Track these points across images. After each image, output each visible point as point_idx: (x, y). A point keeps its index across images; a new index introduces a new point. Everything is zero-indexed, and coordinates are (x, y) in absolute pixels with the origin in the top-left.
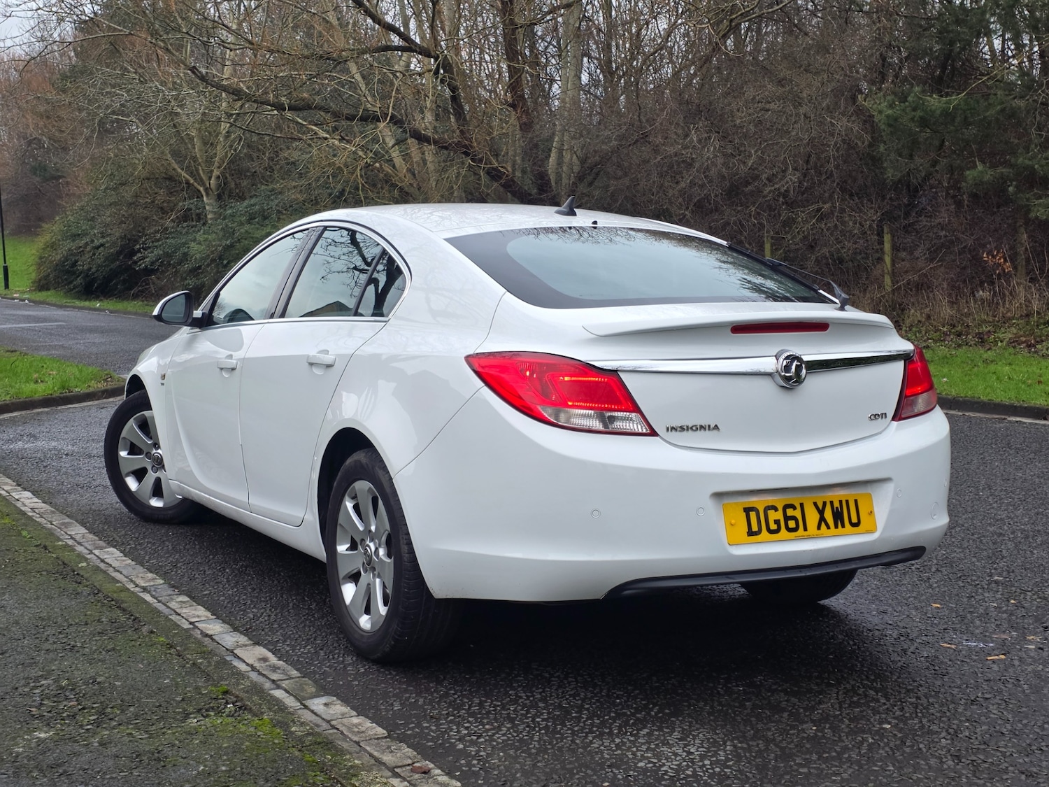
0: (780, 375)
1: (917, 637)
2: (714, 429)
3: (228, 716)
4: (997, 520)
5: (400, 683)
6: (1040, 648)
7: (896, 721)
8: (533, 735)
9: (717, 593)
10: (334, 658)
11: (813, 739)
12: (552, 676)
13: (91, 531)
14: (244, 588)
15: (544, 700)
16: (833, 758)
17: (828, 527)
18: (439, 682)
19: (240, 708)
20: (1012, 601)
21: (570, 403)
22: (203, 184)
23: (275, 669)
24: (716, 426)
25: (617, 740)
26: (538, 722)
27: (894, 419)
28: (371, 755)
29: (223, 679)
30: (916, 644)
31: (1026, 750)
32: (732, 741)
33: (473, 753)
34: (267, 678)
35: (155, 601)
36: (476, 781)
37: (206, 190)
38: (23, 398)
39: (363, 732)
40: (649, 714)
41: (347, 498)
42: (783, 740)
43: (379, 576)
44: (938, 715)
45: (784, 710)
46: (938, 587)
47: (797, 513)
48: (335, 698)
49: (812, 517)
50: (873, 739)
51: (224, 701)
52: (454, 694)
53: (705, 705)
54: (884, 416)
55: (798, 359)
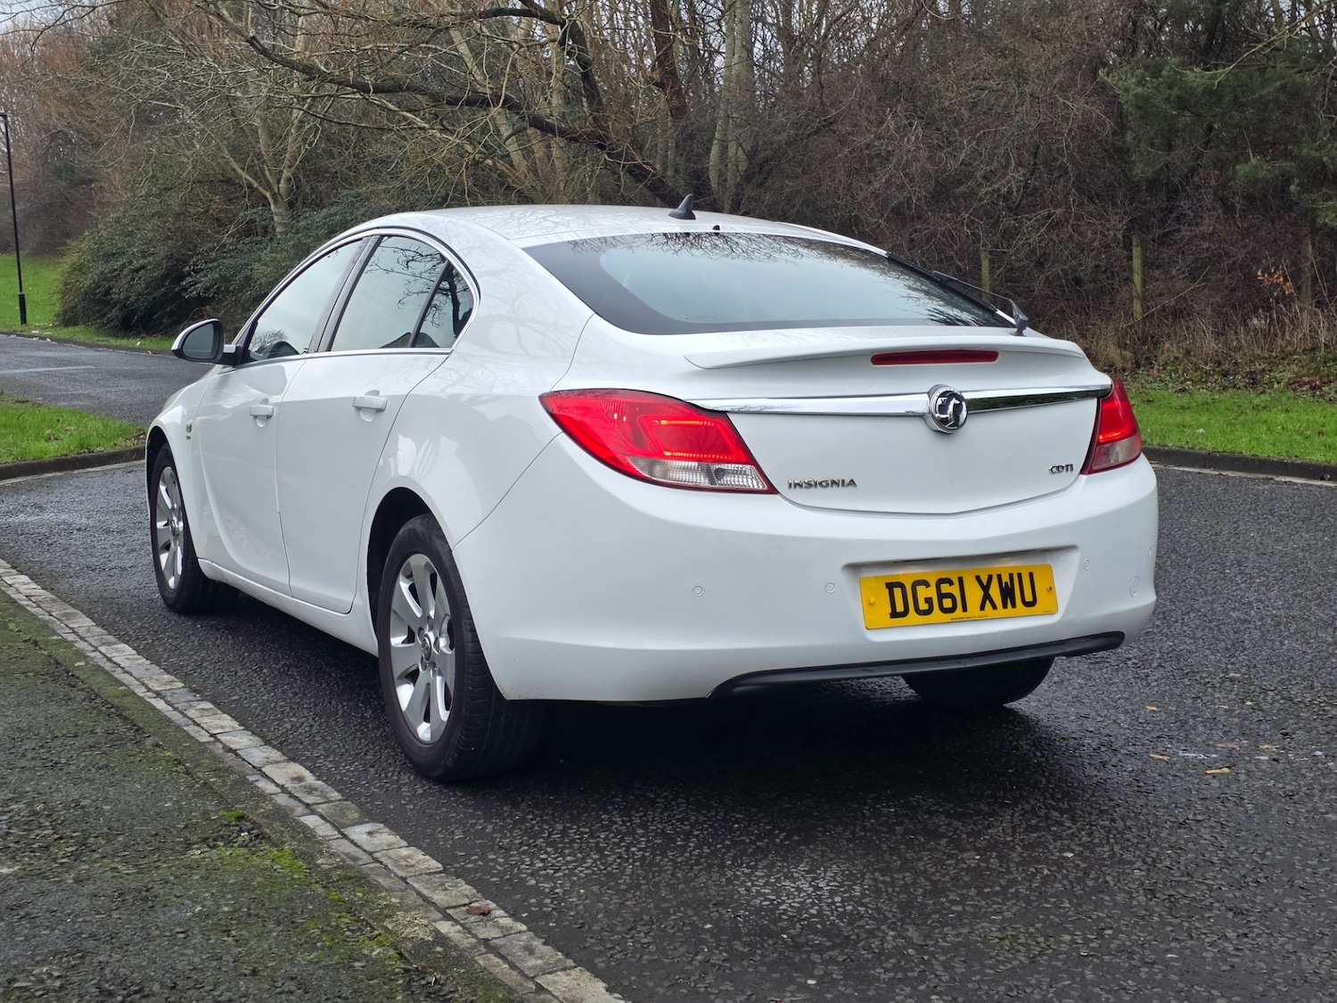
0: (933, 417)
1: (1122, 747)
2: (849, 484)
3: (240, 846)
4: (1244, 604)
5: (466, 806)
6: (1275, 760)
7: (1081, 849)
8: (625, 867)
9: (878, 695)
10: (386, 777)
11: (976, 872)
12: (657, 796)
13: (99, 623)
14: (284, 692)
15: (644, 826)
16: (996, 894)
17: (994, 607)
18: (515, 805)
19: (257, 836)
20: (1249, 703)
21: (667, 454)
22: (270, 188)
23: (310, 790)
24: (852, 481)
25: (729, 874)
26: (633, 852)
27: (1082, 472)
28: (419, 894)
29: (238, 801)
30: (1119, 756)
31: (1239, 882)
32: (872, 873)
33: (547, 890)
34: (300, 801)
35: (170, 708)
36: (547, 924)
37: (274, 195)
38: (30, 459)
39: (412, 866)
40: (772, 841)
41: (401, 577)
42: (937, 871)
43: (440, 673)
44: (1136, 841)
45: (942, 836)
46: (1158, 685)
47: (955, 590)
48: (382, 825)
49: (974, 594)
50: (1049, 870)
51: (238, 828)
52: (532, 820)
53: (844, 831)
54: (1069, 469)
55: (957, 397)
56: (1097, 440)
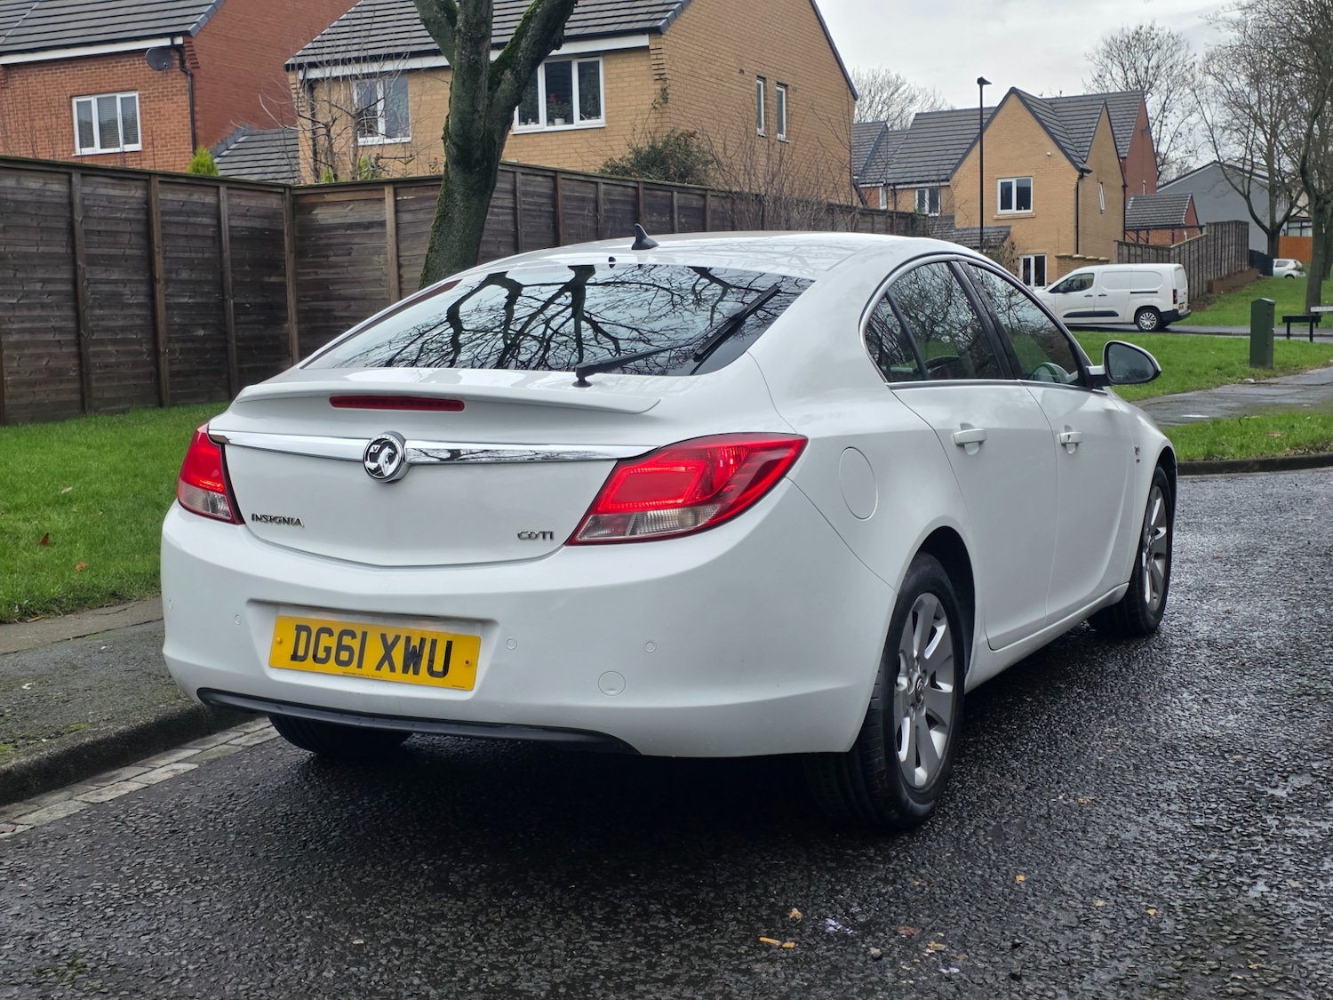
2: (295, 524)
17: (393, 669)
24: (298, 520)
27: (567, 541)
49: (374, 652)
54: (548, 536)
55: (392, 446)
56: (594, 508)
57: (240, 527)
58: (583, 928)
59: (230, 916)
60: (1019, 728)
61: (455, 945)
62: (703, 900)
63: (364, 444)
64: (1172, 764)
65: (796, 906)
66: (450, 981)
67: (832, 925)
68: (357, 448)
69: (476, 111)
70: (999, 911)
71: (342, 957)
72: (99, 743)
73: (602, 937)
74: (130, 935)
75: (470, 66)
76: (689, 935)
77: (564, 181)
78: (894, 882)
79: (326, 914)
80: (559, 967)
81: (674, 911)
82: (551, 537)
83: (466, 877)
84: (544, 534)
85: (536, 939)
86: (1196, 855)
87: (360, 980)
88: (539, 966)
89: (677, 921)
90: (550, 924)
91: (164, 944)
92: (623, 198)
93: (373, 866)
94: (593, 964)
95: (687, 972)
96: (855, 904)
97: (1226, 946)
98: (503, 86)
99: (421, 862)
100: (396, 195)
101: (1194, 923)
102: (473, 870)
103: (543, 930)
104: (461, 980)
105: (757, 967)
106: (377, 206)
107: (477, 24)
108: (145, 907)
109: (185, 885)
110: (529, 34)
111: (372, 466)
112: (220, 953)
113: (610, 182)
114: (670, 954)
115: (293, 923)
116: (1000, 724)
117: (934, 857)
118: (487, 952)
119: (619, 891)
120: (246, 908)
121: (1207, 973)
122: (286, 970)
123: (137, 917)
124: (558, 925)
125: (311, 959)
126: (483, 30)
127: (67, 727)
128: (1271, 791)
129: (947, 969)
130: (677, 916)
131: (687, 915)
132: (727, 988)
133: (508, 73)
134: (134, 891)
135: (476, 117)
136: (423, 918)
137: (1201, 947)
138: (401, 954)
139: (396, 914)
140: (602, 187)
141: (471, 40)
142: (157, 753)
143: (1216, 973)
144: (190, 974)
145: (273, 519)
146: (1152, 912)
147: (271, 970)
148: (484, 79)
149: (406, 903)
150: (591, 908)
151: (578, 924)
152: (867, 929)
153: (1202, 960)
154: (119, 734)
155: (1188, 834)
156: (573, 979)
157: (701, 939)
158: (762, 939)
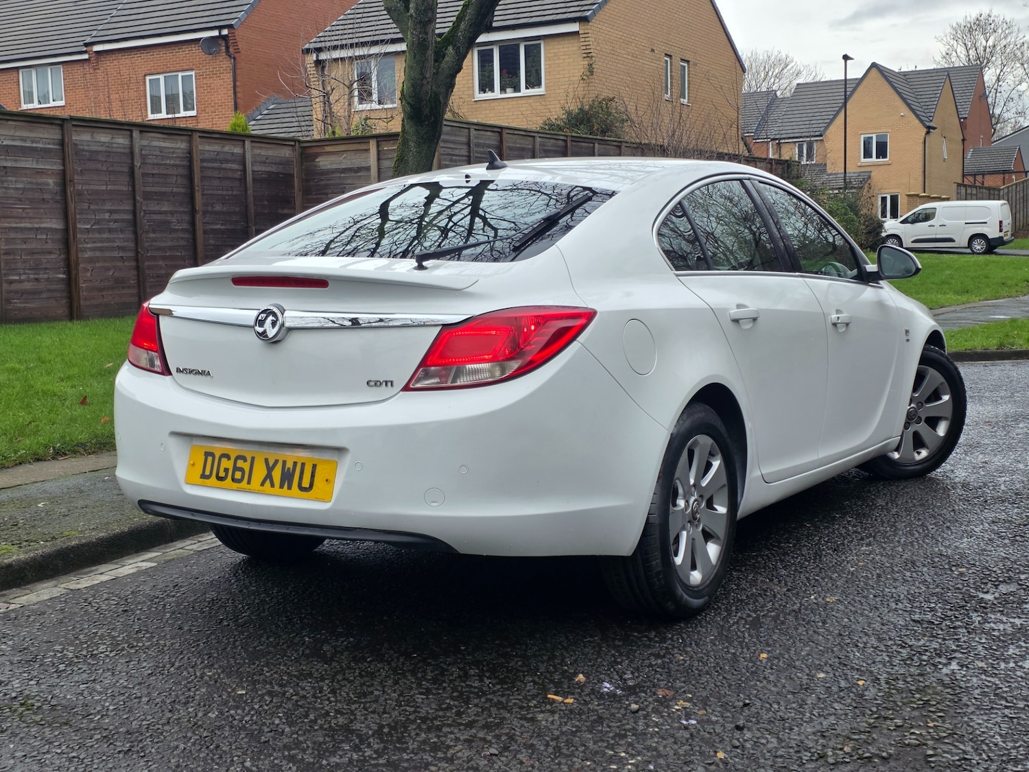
2: (206, 375)
17: (272, 485)
24: (209, 373)
47: (246, 466)
49: (260, 472)
54: (389, 384)
55: (274, 314)
56: (424, 363)
57: (168, 378)
58: (414, 686)
59: (150, 672)
60: (794, 546)
61: (314, 696)
62: (512, 667)
63: (255, 313)
64: (908, 574)
65: (583, 673)
66: (303, 722)
67: (607, 687)
68: (250, 316)
69: (425, 78)
70: (740, 680)
71: (226, 703)
72: (83, 545)
73: (428, 692)
74: (72, 684)
75: (419, 43)
76: (494, 692)
77: (509, 136)
78: (664, 656)
79: (223, 672)
80: (389, 713)
81: (487, 674)
82: (392, 385)
83: (335, 647)
84: (386, 382)
85: (376, 693)
86: (908, 641)
87: (235, 719)
88: (373, 712)
89: (487, 681)
90: (390, 682)
91: (95, 691)
92: (554, 148)
93: (268, 638)
94: (415, 712)
95: (485, 719)
96: (629, 672)
97: (913, 709)
98: (447, 59)
99: (305, 636)
100: (378, 146)
101: (893, 691)
102: (343, 642)
103: (384, 687)
104: (311, 721)
105: (540, 717)
106: (364, 155)
107: (425, 10)
108: (89, 664)
109: (123, 649)
110: (467, 18)
111: (260, 330)
112: (135, 698)
113: (545, 136)
114: (476, 705)
115: (196, 677)
116: (780, 542)
117: (700, 640)
118: (336, 701)
119: (449, 659)
120: (164, 667)
121: (892, 728)
122: (181, 711)
123: (81, 671)
124: (396, 683)
125: (202, 704)
126: (430, 15)
127: (61, 533)
128: (981, 595)
129: (687, 721)
130: (488, 678)
131: (496, 678)
132: (513, 731)
133: (450, 49)
134: (84, 653)
135: (425, 82)
136: (295, 676)
137: (893, 710)
138: (271, 701)
139: (275, 673)
140: (538, 140)
141: (420, 22)
142: (128, 554)
143: (900, 729)
144: (110, 713)
145: (191, 372)
146: (861, 683)
147: (170, 711)
148: (430, 53)
149: (285, 665)
150: (424, 671)
151: (412, 683)
152: (632, 691)
153: (891, 719)
154: (99, 539)
155: (906, 625)
156: (396, 723)
157: (503, 696)
158: (549, 696)
